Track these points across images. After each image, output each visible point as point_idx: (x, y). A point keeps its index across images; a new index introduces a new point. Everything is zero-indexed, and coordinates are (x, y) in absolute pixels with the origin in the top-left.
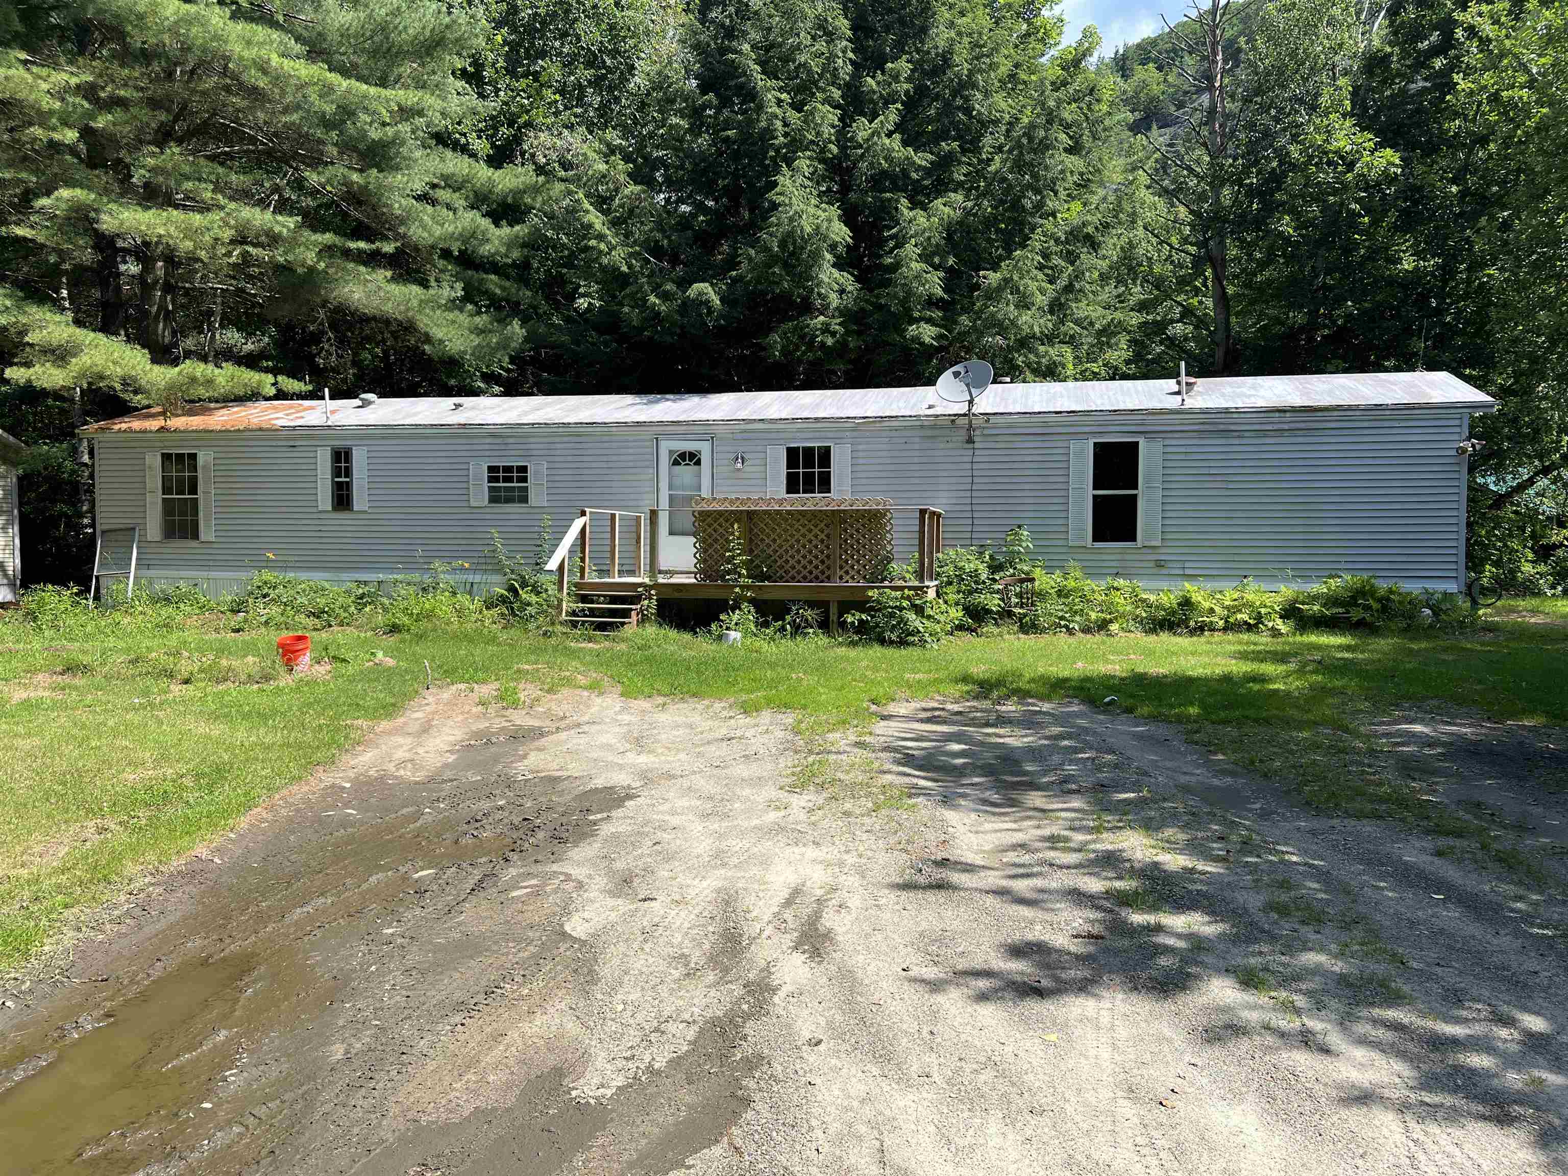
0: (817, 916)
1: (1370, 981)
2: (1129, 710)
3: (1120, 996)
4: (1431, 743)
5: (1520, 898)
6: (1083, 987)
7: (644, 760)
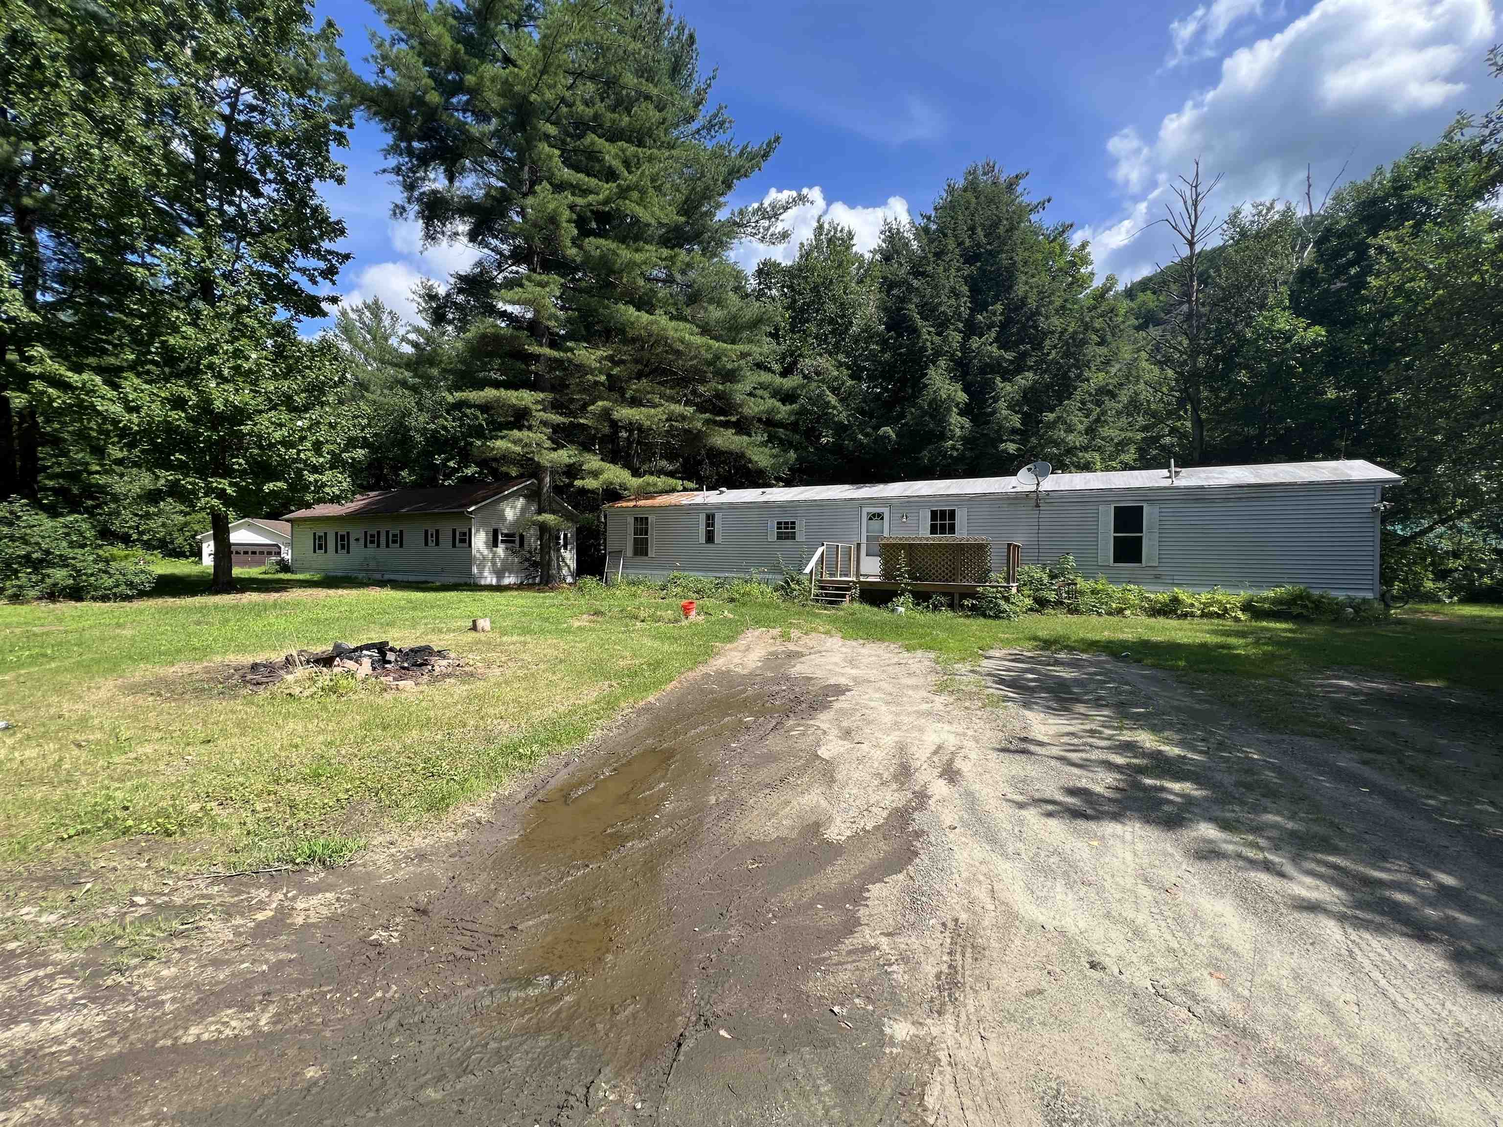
0: (951, 761)
1: (1314, 837)
2: (1139, 661)
3: (1138, 825)
4: (1355, 693)
5: (1431, 797)
6: (1116, 817)
7: (854, 672)
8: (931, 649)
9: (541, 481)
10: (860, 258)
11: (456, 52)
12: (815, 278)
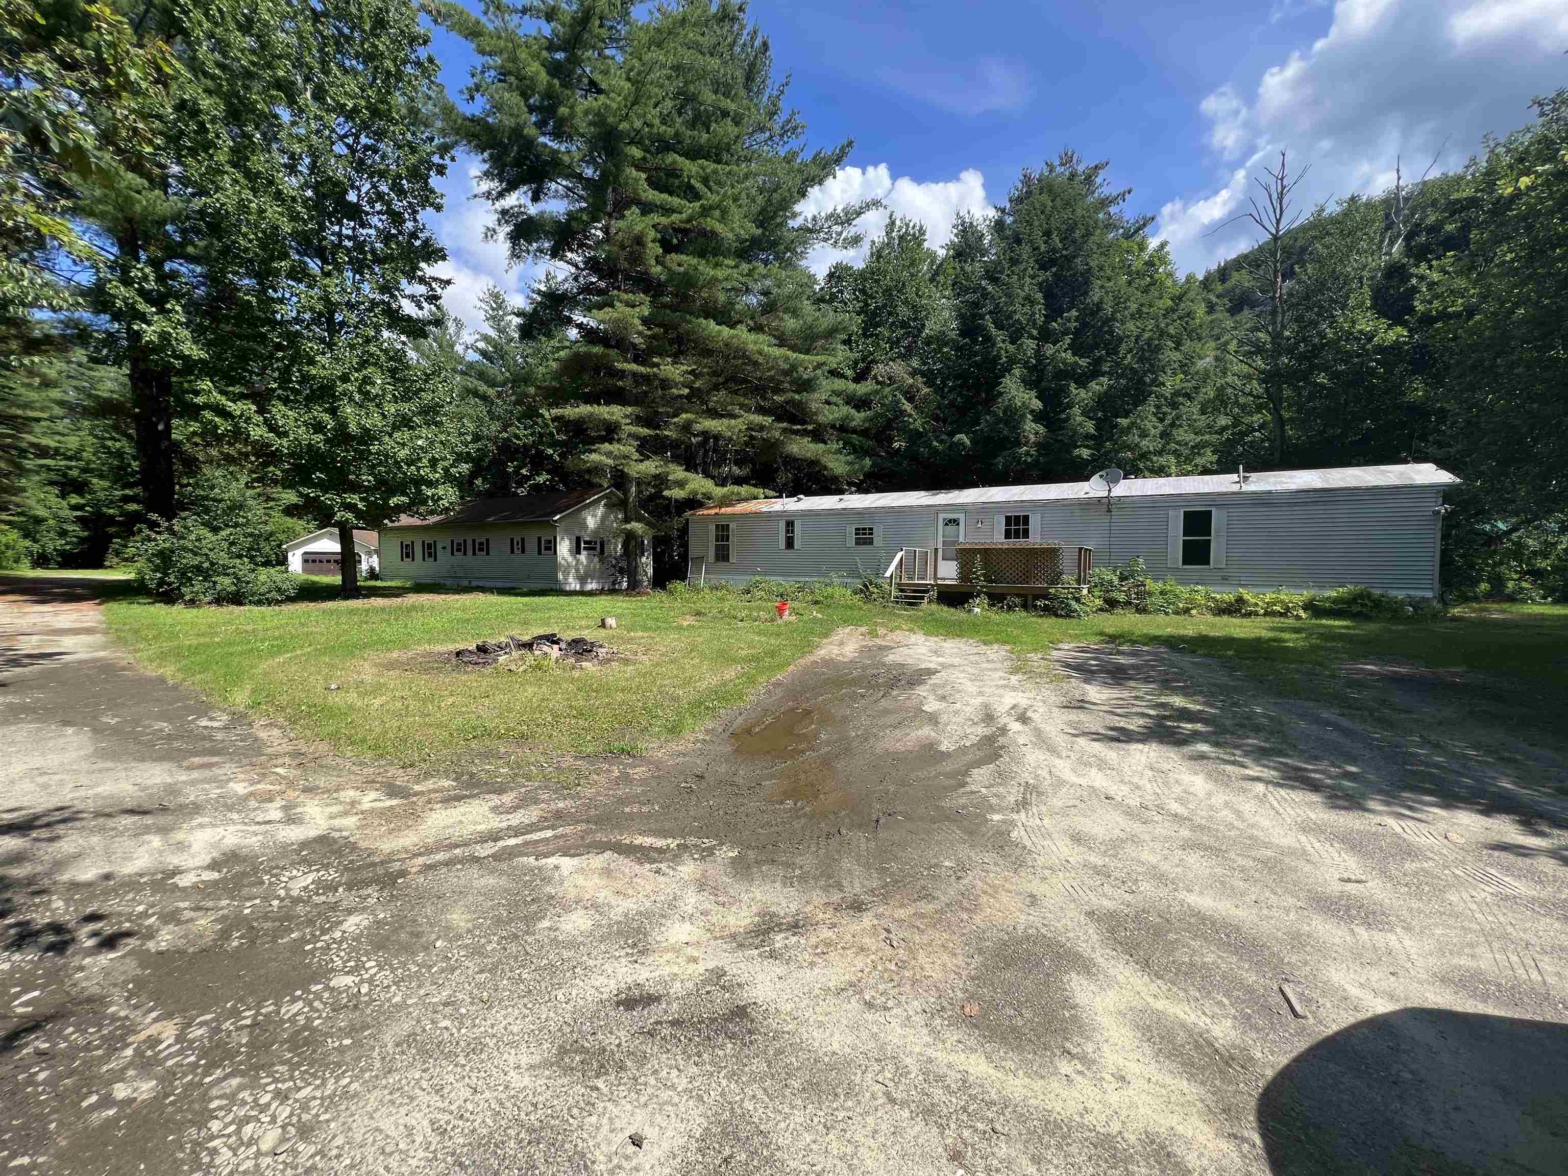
0: (1024, 713)
2: (1193, 652)
5: (1377, 733)
8: (1005, 642)
9: (626, 492)
10: (932, 255)
11: (550, 86)
12: (887, 282)
